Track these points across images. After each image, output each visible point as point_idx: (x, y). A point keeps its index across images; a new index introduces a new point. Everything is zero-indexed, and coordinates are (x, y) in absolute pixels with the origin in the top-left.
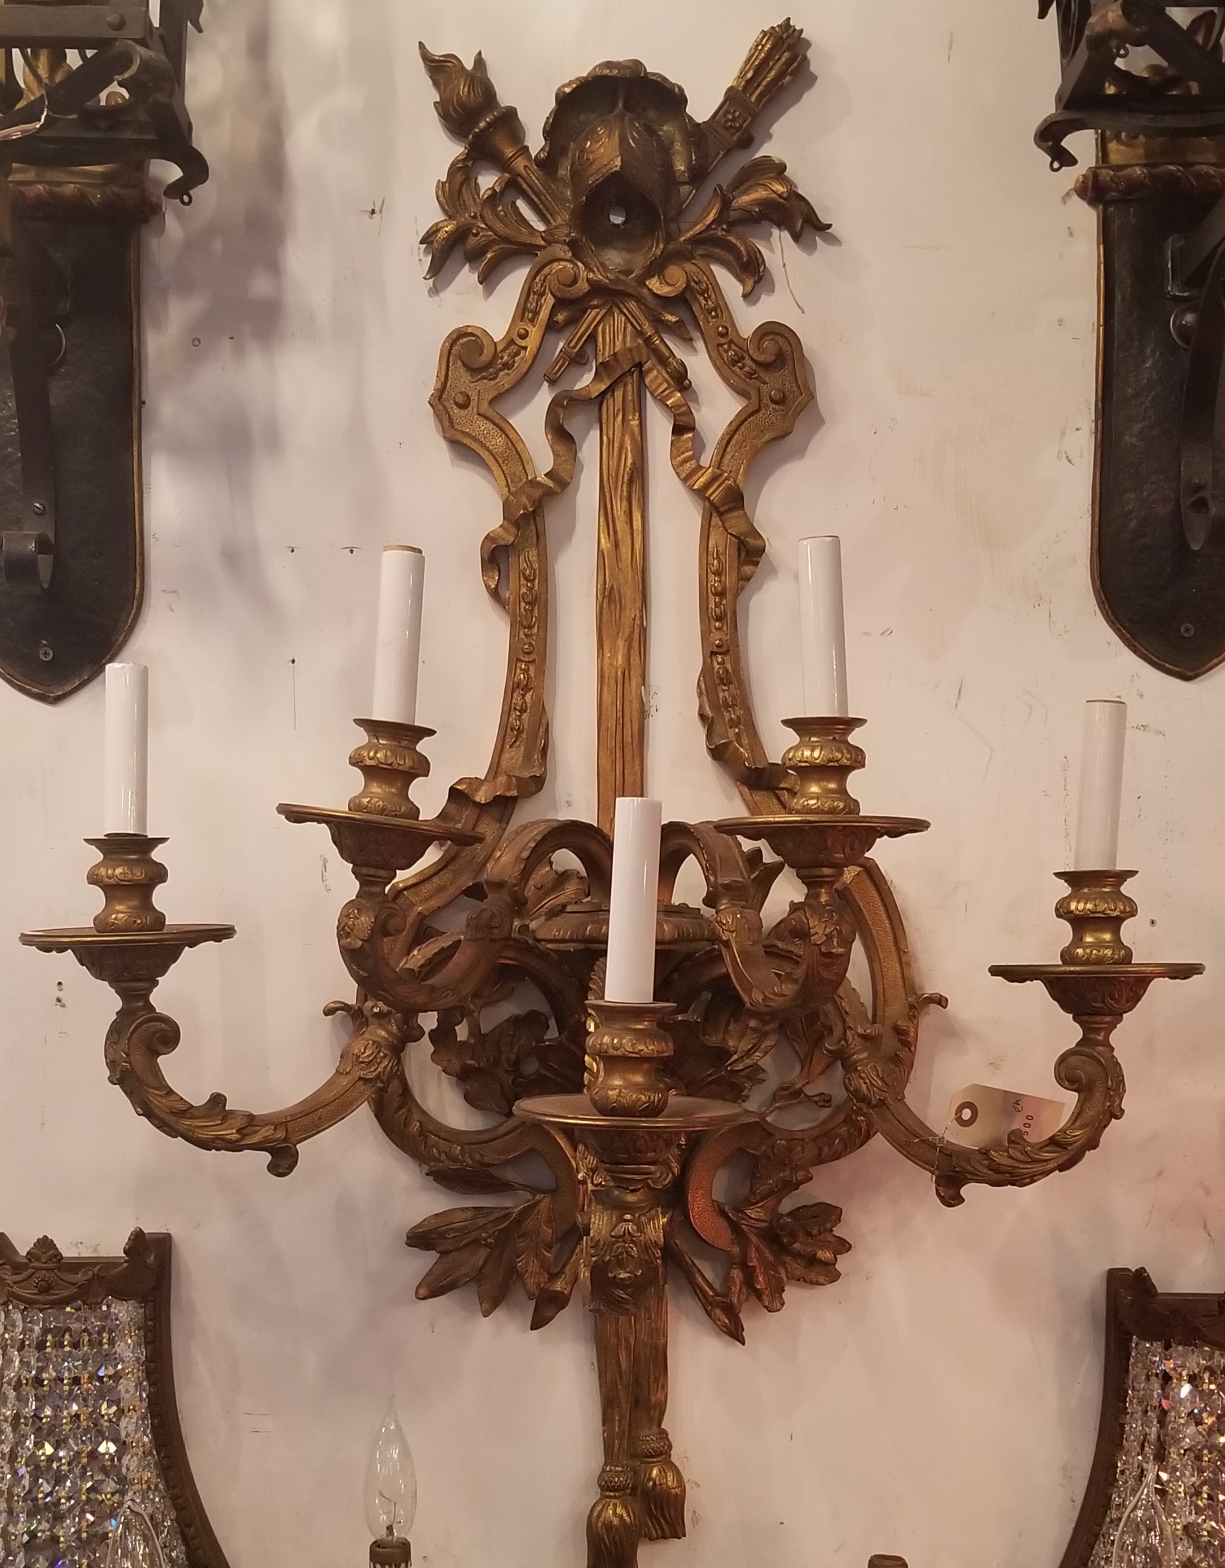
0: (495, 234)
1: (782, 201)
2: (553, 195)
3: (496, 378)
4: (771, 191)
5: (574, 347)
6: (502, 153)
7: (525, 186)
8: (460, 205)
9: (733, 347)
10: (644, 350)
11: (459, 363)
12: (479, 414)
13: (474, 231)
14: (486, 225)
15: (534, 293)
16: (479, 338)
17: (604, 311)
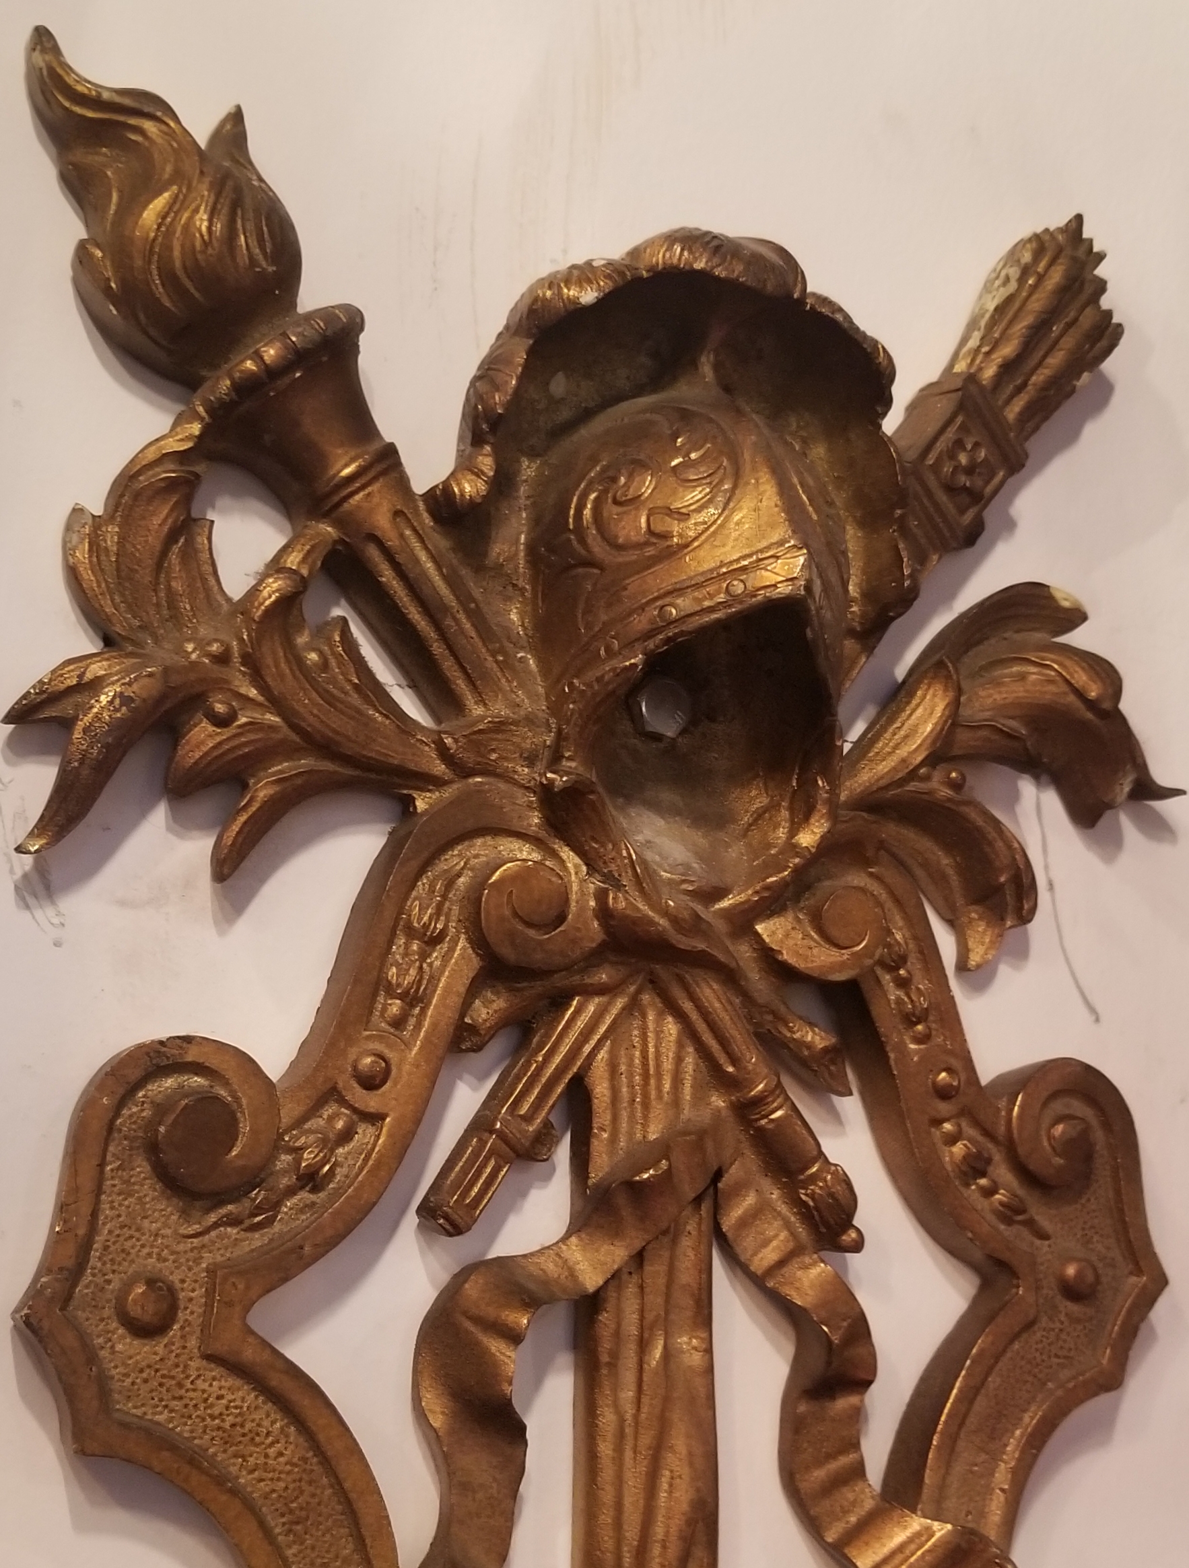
0: (293, 726)
1: (1089, 716)
2: (477, 617)
3: (269, 1222)
4: (1065, 688)
5: (527, 1119)
6: (321, 460)
7: (387, 575)
8: (158, 605)
9: (970, 1131)
10: (733, 1134)
11: (142, 1167)
12: (209, 1358)
13: (220, 708)
14: (264, 689)
15: (411, 933)
16: (226, 1083)
17: (620, 1003)
